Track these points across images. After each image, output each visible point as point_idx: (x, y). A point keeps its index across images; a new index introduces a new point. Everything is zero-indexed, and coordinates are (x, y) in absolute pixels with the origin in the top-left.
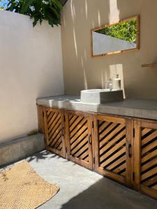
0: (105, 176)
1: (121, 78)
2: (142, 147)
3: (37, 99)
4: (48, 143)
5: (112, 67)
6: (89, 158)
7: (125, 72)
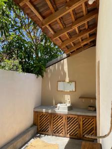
0: (70, 138)
1: (70, 100)
2: (83, 124)
3: (34, 108)
4: (39, 129)
5: (66, 96)
6: (63, 132)
7: (71, 97)
